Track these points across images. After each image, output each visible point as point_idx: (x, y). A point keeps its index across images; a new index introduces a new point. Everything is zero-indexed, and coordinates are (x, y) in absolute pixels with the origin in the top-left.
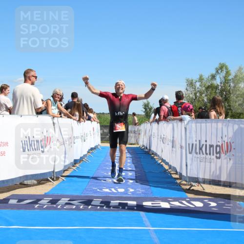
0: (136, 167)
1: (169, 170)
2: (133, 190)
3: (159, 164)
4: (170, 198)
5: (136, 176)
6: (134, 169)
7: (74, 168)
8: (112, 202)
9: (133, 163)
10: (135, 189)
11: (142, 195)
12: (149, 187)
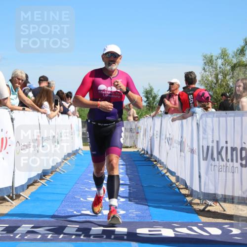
0: (130, 179)
1: (177, 184)
2: (124, 212)
3: (164, 175)
4: (176, 223)
5: (130, 193)
6: (128, 182)
7: (43, 182)
8: (93, 228)
9: (127, 174)
10: (127, 211)
11: (137, 220)
12: (146, 207)
